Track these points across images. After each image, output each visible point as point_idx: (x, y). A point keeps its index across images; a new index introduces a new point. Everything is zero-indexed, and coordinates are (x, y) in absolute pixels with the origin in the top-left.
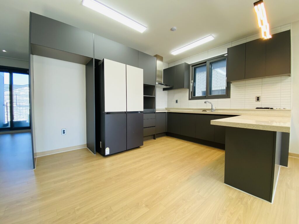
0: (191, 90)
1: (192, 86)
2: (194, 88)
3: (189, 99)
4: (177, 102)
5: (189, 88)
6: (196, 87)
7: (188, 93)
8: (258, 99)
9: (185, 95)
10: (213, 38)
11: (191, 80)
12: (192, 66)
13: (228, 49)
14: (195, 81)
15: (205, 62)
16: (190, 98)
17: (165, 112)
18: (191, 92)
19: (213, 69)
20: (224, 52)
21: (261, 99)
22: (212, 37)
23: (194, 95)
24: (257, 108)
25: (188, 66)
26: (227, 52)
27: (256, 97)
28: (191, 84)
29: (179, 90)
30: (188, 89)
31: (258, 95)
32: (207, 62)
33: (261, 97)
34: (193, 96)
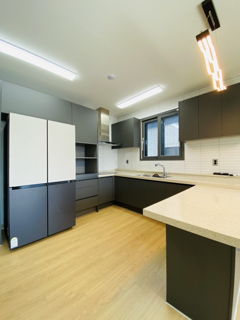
0: (142, 149)
1: (143, 144)
2: (146, 146)
3: (141, 160)
4: (127, 162)
5: (140, 146)
6: (148, 145)
7: (139, 152)
8: (215, 162)
9: (135, 154)
10: (162, 90)
11: (142, 138)
12: (143, 122)
13: (179, 102)
14: (146, 139)
15: (156, 118)
16: (142, 158)
17: (112, 176)
18: (142, 151)
19: (165, 125)
20: (175, 106)
21: (218, 162)
22: (160, 88)
23: (146, 154)
24: (215, 174)
25: (138, 121)
26: (178, 107)
27: (213, 160)
28: (142, 143)
29: (129, 149)
30: (139, 148)
31: (215, 158)
32: (158, 117)
33: (218, 160)
34: (145, 157)
